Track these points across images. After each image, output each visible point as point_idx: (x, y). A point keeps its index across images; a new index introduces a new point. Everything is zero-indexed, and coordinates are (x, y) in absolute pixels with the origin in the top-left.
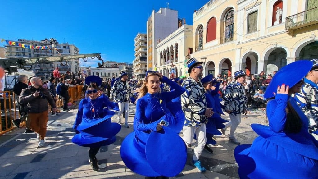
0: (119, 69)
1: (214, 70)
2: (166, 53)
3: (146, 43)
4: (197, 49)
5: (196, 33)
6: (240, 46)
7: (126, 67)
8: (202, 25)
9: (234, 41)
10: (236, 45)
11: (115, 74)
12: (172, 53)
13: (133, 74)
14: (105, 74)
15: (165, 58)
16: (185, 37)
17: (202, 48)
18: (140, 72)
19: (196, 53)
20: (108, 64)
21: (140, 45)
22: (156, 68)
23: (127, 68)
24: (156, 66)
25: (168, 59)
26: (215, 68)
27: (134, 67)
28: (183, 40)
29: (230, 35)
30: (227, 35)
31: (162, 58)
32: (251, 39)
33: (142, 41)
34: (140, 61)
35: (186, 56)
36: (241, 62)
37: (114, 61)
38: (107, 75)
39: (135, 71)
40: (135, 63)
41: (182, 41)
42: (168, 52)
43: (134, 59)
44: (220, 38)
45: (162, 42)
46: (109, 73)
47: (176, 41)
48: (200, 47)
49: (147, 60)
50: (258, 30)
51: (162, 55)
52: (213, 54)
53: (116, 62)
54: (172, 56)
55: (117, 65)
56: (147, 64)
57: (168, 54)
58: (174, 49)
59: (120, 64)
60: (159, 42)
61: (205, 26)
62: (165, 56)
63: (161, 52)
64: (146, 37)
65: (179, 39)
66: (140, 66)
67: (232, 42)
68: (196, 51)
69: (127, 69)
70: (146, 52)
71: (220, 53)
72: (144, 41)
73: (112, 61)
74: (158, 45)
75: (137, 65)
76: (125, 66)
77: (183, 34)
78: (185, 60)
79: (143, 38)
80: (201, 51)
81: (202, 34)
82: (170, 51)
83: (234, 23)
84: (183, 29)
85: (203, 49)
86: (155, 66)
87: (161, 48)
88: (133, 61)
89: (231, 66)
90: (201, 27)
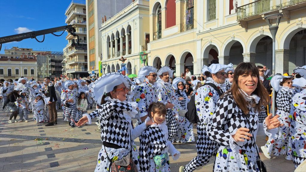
0: (36, 63)
1: (175, 67)
2: (115, 39)
3: (85, 19)
4: (155, 37)
5: (153, 14)
6: (201, 36)
7: (50, 59)
8: (160, 4)
9: (194, 30)
10: (196, 35)
11: (29, 72)
12: (124, 39)
13: (64, 71)
14: (10, 71)
15: (114, 46)
16: (140, 18)
17: (161, 35)
18: (76, 69)
19: (154, 42)
20: (16, 53)
21: (74, 22)
22: (102, 63)
23: (52, 61)
24: (101, 59)
25: (119, 49)
26: (175, 64)
27: (65, 60)
28: (138, 21)
29: (191, 21)
30: (188, 20)
31: (110, 46)
32: (211, 29)
33: (79, 16)
34: (75, 50)
35: (143, 46)
36: (203, 57)
37: (28, 48)
38: (13, 73)
39: (67, 66)
40: (67, 52)
41: (136, 24)
42: (119, 37)
43: (66, 46)
44: (181, 24)
45: (109, 22)
46: (17, 71)
47: (128, 23)
48: (159, 34)
49: (87, 48)
50: (217, 18)
51: (110, 43)
52: (174, 46)
53: (31, 50)
54: (124, 44)
55: (34, 54)
56: (87, 54)
57: (119, 41)
58: (126, 34)
59: (39, 54)
60: (104, 20)
61: (163, 5)
62: (114, 43)
63: (108, 37)
64: (85, 10)
65: (132, 19)
66: (75, 57)
67: (192, 31)
68: (154, 39)
69: (54, 64)
70: (86, 35)
71: (180, 44)
72: (82, 15)
73: (24, 48)
74: (104, 25)
75: (71, 56)
76: (49, 57)
77: (137, 12)
78: (141, 52)
79: (80, 12)
80: (160, 40)
81: (161, 16)
82: (120, 37)
83: (194, 6)
84: (137, 6)
85: (162, 37)
86: (99, 59)
87: (107, 30)
88: (64, 49)
89: (193, 62)
90: (158, 5)
